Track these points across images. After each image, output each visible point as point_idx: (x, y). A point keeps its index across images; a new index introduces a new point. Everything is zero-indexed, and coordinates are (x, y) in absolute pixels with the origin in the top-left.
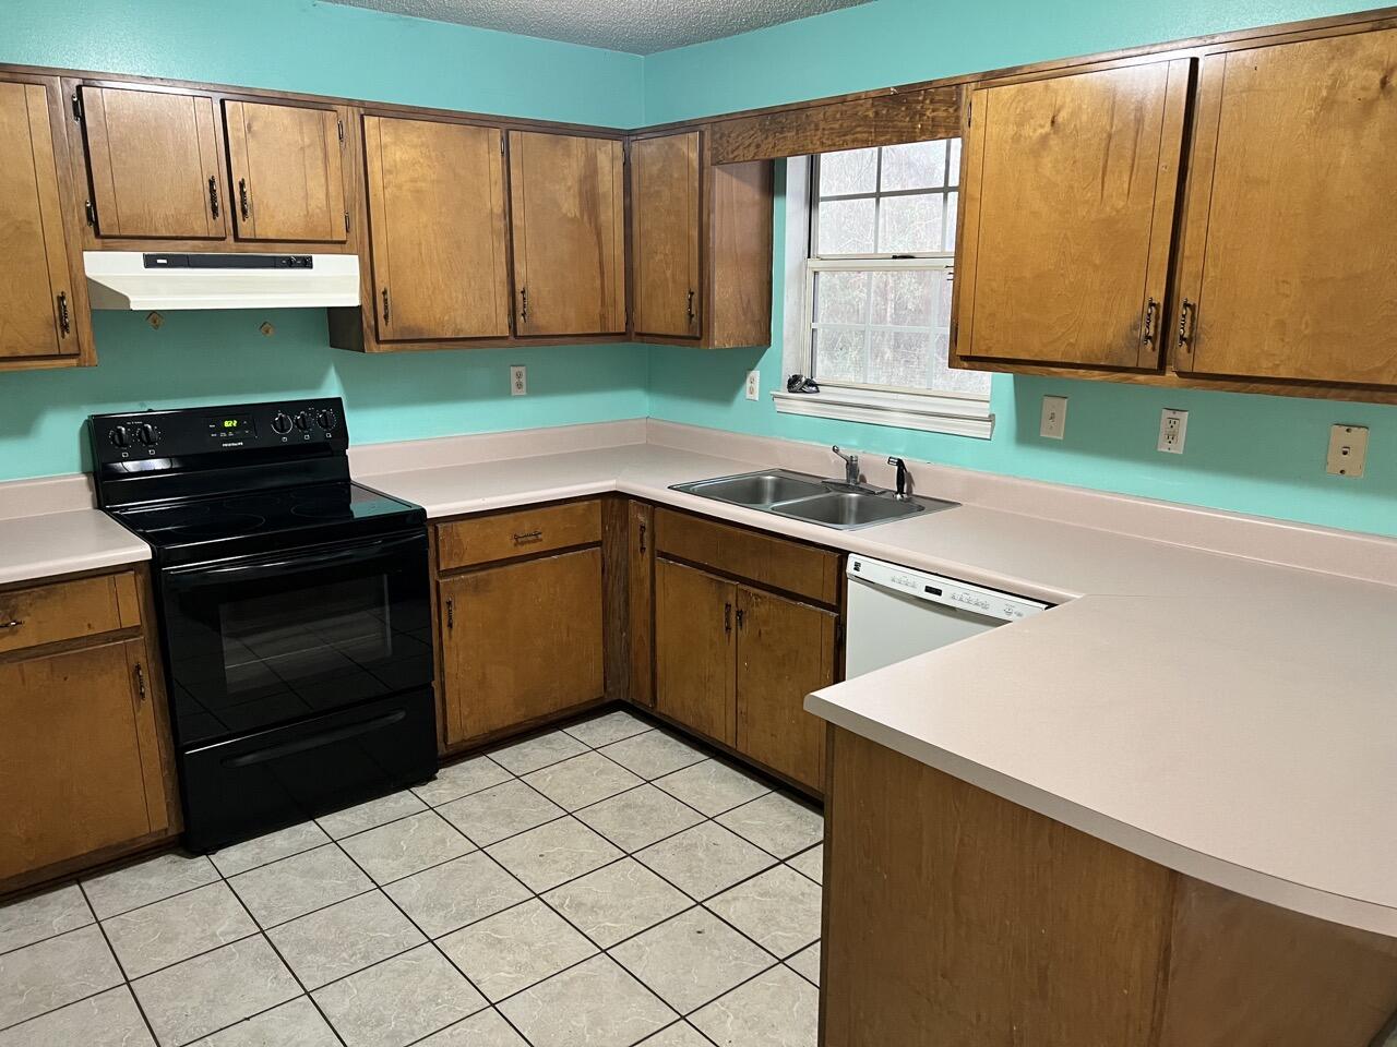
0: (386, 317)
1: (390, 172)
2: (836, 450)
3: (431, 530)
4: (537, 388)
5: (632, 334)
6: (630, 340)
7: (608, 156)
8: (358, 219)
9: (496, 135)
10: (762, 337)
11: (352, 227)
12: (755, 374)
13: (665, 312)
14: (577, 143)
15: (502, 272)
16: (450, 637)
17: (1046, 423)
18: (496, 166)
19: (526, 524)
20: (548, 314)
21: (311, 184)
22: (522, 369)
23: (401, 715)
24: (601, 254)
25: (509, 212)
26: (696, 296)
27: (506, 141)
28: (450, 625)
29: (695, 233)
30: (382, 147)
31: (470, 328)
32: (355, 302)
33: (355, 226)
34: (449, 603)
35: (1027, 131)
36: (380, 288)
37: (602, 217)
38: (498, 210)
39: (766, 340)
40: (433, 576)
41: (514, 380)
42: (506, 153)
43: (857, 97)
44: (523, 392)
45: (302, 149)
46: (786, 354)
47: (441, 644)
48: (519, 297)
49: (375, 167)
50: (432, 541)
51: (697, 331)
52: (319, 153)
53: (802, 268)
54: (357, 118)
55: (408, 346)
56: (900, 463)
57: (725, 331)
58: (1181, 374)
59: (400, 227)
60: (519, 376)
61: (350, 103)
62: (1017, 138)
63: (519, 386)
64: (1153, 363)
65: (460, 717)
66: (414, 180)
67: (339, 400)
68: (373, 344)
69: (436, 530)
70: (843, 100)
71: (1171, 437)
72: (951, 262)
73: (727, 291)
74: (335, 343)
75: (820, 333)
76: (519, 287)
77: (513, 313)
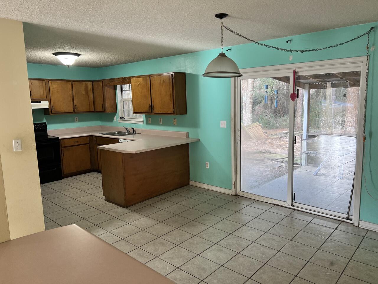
0: (53, 110)
1: (53, 89)
2: (124, 127)
3: (60, 141)
4: (80, 121)
5: (95, 111)
6: (95, 112)
7: (89, 85)
8: (48, 96)
9: (70, 82)
10: (115, 111)
11: (47, 97)
12: (115, 117)
13: (99, 108)
14: (84, 83)
15: (72, 102)
16: (64, 157)
17: (149, 121)
18: (70, 87)
19: (76, 140)
20: (80, 109)
21: (41, 91)
22: (77, 118)
23: (55, 169)
24: (89, 99)
25: (73, 94)
26: (103, 105)
27: (72, 83)
28: (63, 155)
29: (102, 96)
30: (52, 85)
31: (67, 111)
32: (48, 108)
33: (48, 97)
34: (63, 152)
35: (137, 84)
36: (52, 106)
37: (89, 94)
38: (71, 93)
39: (116, 112)
40: (60, 148)
41: (76, 119)
42: (72, 85)
43: (120, 78)
44: (77, 121)
45: (40, 86)
46: (120, 113)
47: (62, 158)
48: (75, 106)
49: (51, 88)
50: (60, 142)
51: (104, 110)
52: (42, 87)
53: (121, 101)
54: (48, 82)
55: (56, 114)
56: (133, 128)
57: (108, 110)
58: (154, 113)
59: (55, 96)
60: (77, 119)
61: (47, 79)
62: (136, 85)
63: (77, 120)
64: (151, 112)
65: (66, 170)
66: (57, 90)
67: (46, 123)
68: (51, 113)
69: (61, 141)
70: (118, 78)
71: (161, 122)
72: (132, 100)
73: (108, 104)
74: (45, 114)
75: (125, 110)
76: (75, 105)
77: (74, 108)
